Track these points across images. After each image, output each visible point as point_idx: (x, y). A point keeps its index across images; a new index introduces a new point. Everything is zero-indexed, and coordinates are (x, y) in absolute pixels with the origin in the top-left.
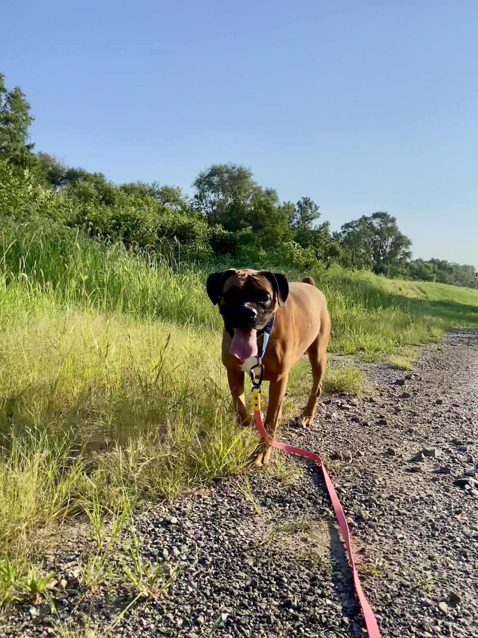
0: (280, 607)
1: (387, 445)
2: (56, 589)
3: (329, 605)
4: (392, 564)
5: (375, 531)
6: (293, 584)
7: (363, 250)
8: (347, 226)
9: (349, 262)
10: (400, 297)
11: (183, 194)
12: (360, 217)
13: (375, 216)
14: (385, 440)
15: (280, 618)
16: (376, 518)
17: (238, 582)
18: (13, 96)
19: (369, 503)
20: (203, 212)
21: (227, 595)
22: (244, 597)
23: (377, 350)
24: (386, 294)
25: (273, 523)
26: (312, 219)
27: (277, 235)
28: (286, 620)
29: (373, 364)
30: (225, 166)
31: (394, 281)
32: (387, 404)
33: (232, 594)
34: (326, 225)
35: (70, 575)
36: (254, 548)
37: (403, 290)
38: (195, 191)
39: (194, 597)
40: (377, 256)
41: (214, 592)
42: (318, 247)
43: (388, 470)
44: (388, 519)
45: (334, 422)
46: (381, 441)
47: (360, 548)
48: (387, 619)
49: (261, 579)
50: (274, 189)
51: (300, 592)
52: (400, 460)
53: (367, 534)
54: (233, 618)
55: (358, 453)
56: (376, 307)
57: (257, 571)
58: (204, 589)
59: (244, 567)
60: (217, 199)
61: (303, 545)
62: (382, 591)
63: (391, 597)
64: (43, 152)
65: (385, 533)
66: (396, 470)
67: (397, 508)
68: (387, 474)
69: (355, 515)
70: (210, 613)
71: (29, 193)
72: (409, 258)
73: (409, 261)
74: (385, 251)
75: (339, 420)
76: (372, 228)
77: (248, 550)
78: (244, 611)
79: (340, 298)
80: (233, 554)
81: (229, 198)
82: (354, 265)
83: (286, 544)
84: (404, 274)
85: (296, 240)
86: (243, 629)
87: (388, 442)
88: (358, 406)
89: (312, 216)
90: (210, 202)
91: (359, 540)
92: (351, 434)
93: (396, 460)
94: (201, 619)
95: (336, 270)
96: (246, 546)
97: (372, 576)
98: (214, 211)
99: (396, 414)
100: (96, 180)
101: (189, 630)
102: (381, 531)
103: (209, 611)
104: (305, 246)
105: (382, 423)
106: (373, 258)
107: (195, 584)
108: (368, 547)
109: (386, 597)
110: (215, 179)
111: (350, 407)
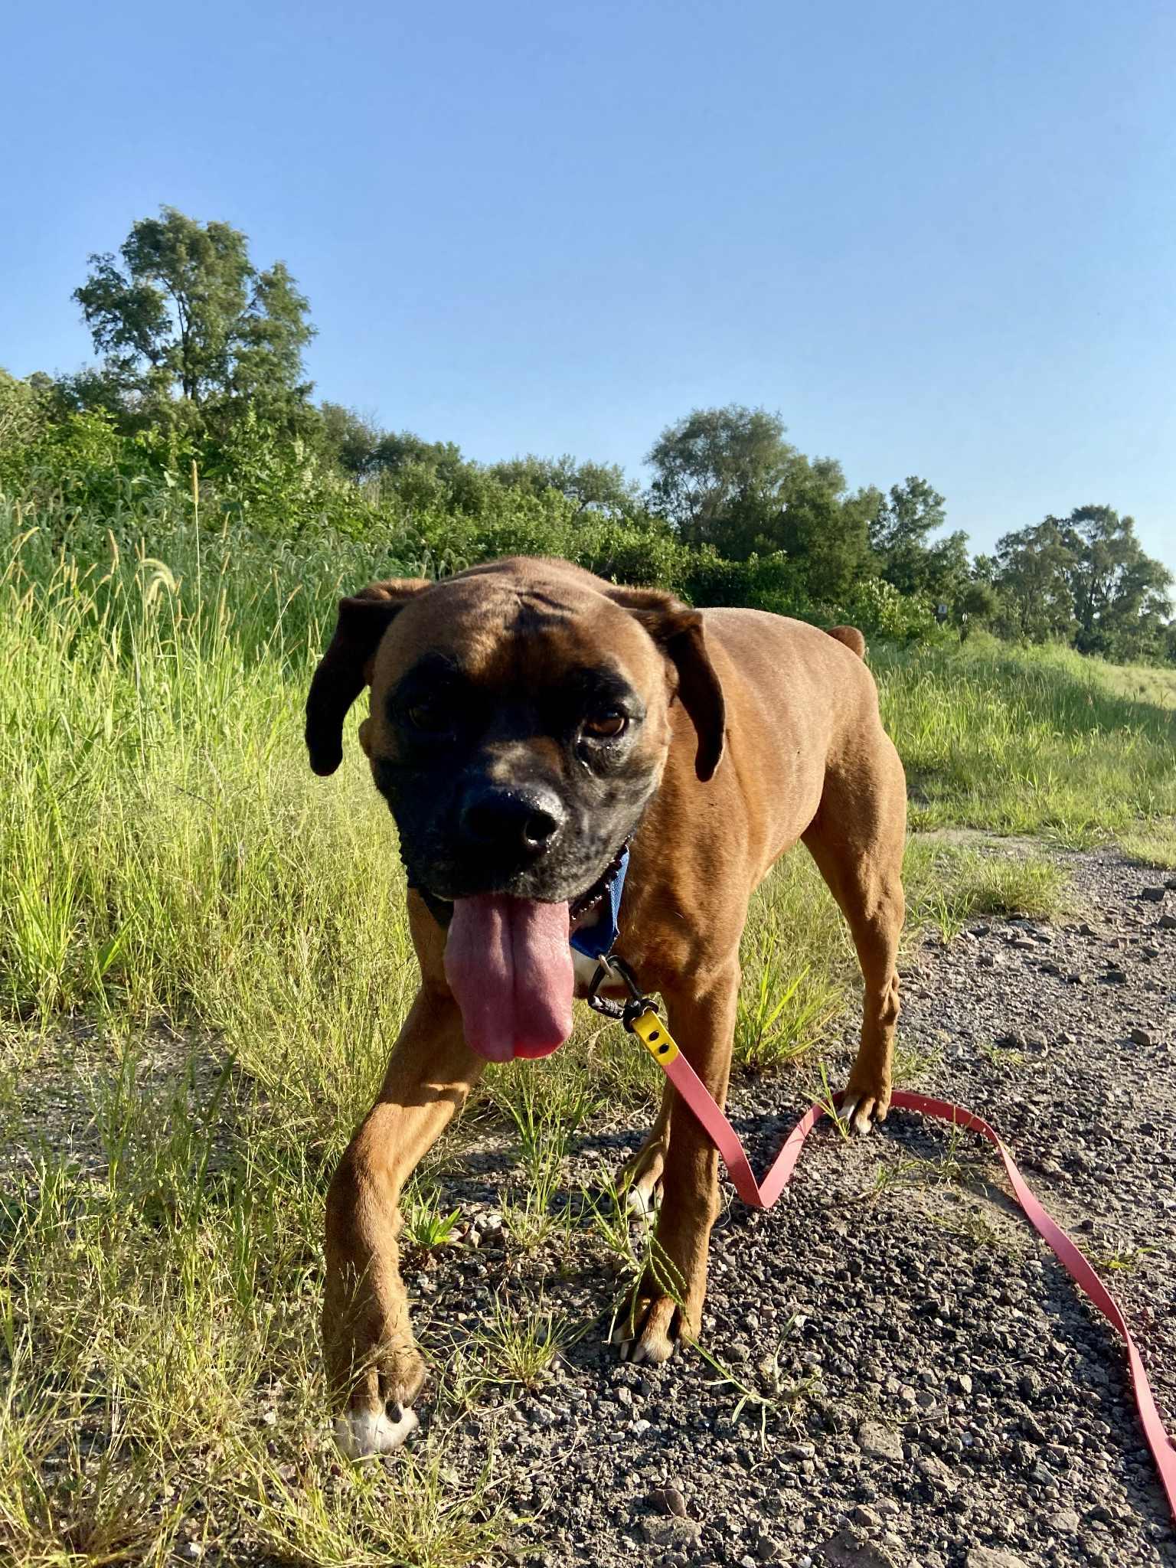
0: (913, 1313)
1: (1130, 1024)
2: (460, 1245)
3: (1019, 1320)
4: (1154, 1255)
5: (1112, 1192)
6: (937, 1276)
7: (1048, 598)
8: (1013, 539)
9: (1016, 624)
10: (1143, 706)
11: (627, 479)
12: (1043, 520)
13: (1082, 515)
14: (1124, 1013)
15: (916, 1334)
16: (1113, 1166)
17: (820, 1263)
18: (270, 283)
19: (1095, 1138)
20: (671, 519)
21: (799, 1282)
22: (836, 1289)
23: (1090, 826)
24: (1107, 700)
25: (880, 1164)
26: (926, 527)
27: (841, 566)
28: (930, 1339)
29: (1082, 856)
30: (721, 413)
31: (1127, 670)
32: (1124, 940)
33: (809, 1282)
34: (958, 539)
35: (484, 1225)
36: (844, 1205)
37: (1151, 691)
38: (654, 473)
39: (732, 1280)
40: (1084, 611)
41: (773, 1275)
42: (940, 593)
43: (1134, 1073)
44: (1140, 1169)
45: (999, 974)
46: (1113, 1015)
47: (1079, 1222)
48: (1149, 1353)
49: (868, 1260)
50: (832, 459)
51: (954, 1291)
52: (1162, 1054)
53: (1094, 1196)
54: (819, 1324)
55: (1063, 1038)
56: (1085, 729)
57: (859, 1247)
58: (751, 1269)
59: (829, 1236)
60: (702, 490)
61: (950, 1207)
62: (1135, 1301)
63: (1156, 1313)
64: (333, 401)
65: (1135, 1195)
66: (1154, 1074)
67: (1160, 1150)
68: (1134, 1082)
69: (1064, 1157)
70: (769, 1311)
71: (307, 492)
72: (1167, 615)
73: (1164, 621)
74: (1105, 598)
75: (1009, 968)
76: (1074, 543)
77: (833, 1206)
78: (840, 1314)
79: (997, 708)
80: (801, 1212)
81: (730, 487)
82: (1027, 632)
83: (915, 1204)
84: (1152, 654)
85: (887, 575)
86: (840, 1345)
87: (1133, 1018)
88: (1053, 943)
89: (925, 522)
90: (688, 497)
91: (1077, 1207)
92: (1043, 999)
93: (1152, 1056)
94: (752, 1320)
95: (986, 644)
96: (827, 1200)
97: (1111, 1274)
98: (696, 517)
99: (1146, 960)
100: (440, 459)
101: (731, 1339)
102: (1126, 1192)
103: (765, 1307)
104: (907, 591)
105: (1114, 976)
106: (1073, 617)
107: (732, 1259)
108: (1098, 1220)
109: (1144, 1314)
110: (699, 445)
111: (1035, 943)
